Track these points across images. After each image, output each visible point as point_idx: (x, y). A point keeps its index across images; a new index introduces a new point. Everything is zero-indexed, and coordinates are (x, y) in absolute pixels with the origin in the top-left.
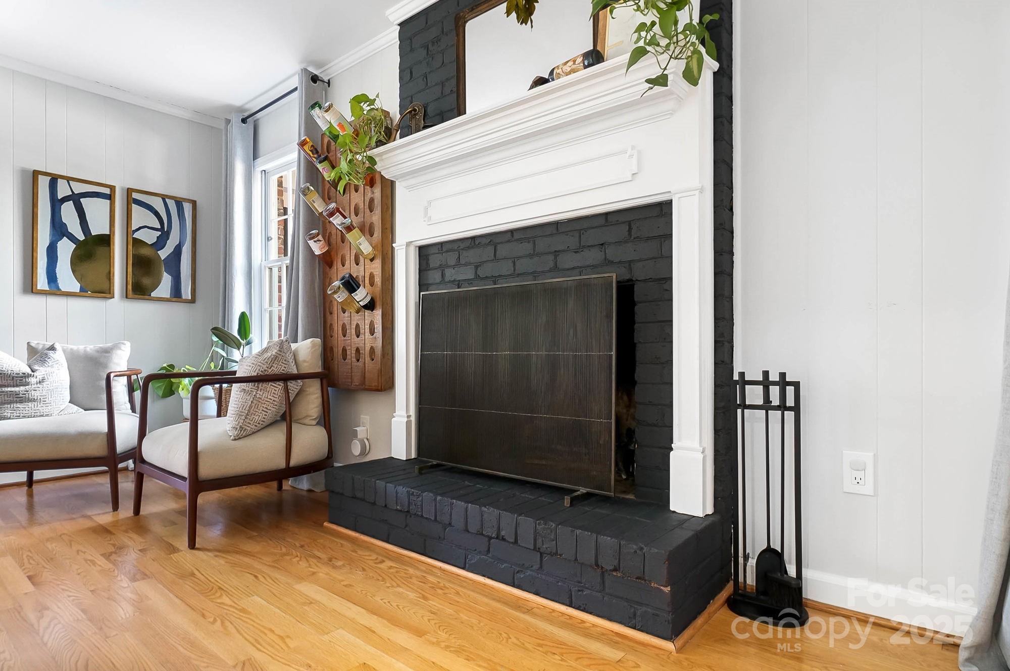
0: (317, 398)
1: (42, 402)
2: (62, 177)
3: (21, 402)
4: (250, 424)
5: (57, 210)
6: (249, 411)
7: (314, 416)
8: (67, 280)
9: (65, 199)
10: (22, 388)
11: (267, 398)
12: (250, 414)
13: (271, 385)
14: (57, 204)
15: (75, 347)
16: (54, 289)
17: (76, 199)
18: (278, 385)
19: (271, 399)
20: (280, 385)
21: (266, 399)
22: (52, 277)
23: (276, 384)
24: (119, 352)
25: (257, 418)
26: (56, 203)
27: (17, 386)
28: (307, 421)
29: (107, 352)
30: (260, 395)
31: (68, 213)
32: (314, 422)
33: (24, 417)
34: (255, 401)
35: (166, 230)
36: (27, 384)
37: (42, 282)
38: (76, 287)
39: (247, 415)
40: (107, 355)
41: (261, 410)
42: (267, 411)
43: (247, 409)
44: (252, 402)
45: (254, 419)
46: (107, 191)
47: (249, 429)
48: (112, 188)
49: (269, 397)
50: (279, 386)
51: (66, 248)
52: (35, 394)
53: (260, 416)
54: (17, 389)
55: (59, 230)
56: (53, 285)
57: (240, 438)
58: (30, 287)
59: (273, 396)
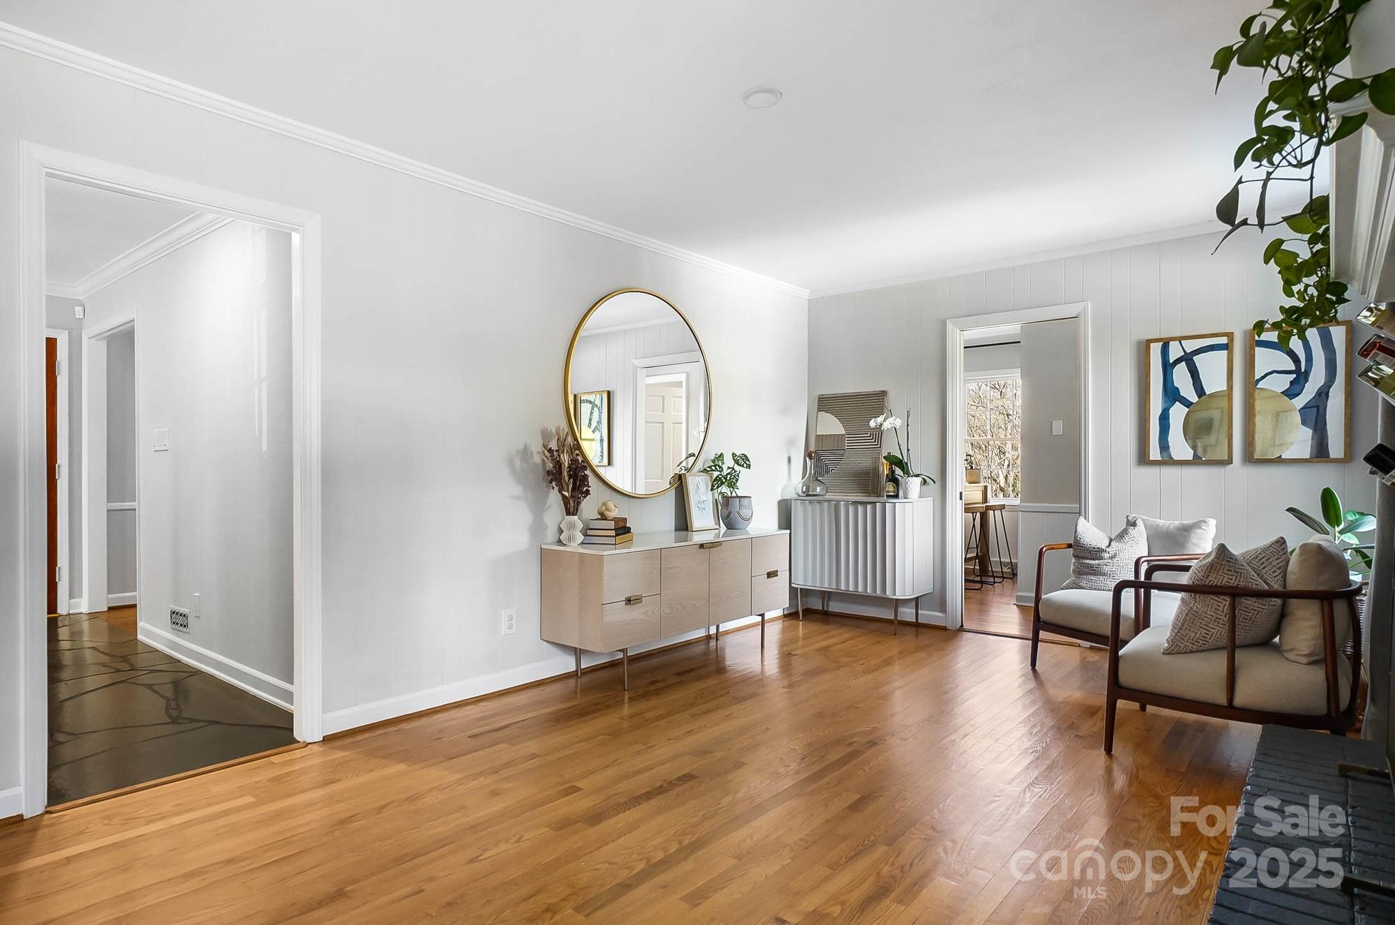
0: (1313, 627)
1: (1111, 577)
2: (1174, 339)
3: (1095, 574)
4: (1184, 640)
5: (1168, 376)
6: (1183, 625)
7: (1303, 651)
8: (1180, 448)
9: (1178, 361)
10: (1097, 562)
11: (1206, 613)
12: (1184, 628)
13: (1212, 599)
14: (1169, 369)
15: (1161, 522)
16: (1168, 461)
17: (1188, 359)
18: (1223, 599)
19: (1213, 616)
20: (1227, 601)
21: (1205, 615)
22: (1164, 446)
23: (1219, 598)
24: (1199, 531)
25: (1193, 635)
26: (1167, 367)
27: (1094, 559)
28: (1291, 656)
29: (1186, 530)
30: (1197, 608)
31: (1181, 376)
32: (1304, 660)
33: (1095, 589)
34: (1190, 615)
35: (1303, 371)
36: (1101, 558)
37: (1155, 454)
38: (1188, 454)
39: (1181, 628)
40: (1186, 533)
41: (1198, 626)
42: (1210, 629)
43: (1181, 621)
44: (1187, 615)
45: (1188, 635)
46: (1224, 340)
47: (1182, 646)
48: (1230, 335)
49: (1209, 612)
50: (1225, 602)
51: (1178, 413)
52: (1106, 569)
53: (1197, 633)
54: (1093, 562)
55: (1172, 394)
56: (1165, 454)
57: (1170, 653)
58: (1143, 458)
59: (1215, 612)
